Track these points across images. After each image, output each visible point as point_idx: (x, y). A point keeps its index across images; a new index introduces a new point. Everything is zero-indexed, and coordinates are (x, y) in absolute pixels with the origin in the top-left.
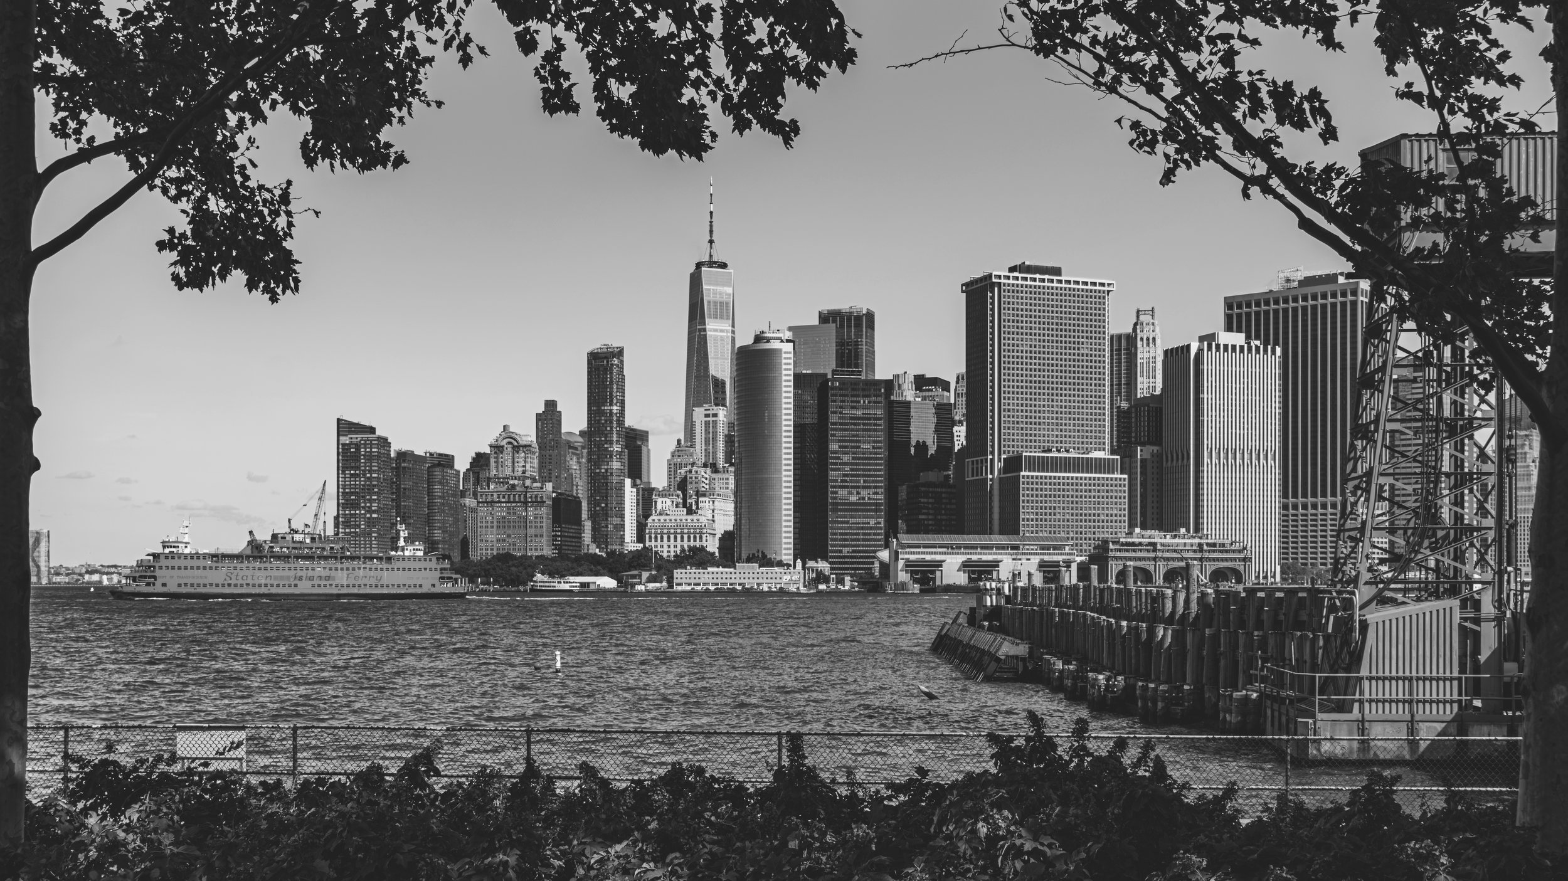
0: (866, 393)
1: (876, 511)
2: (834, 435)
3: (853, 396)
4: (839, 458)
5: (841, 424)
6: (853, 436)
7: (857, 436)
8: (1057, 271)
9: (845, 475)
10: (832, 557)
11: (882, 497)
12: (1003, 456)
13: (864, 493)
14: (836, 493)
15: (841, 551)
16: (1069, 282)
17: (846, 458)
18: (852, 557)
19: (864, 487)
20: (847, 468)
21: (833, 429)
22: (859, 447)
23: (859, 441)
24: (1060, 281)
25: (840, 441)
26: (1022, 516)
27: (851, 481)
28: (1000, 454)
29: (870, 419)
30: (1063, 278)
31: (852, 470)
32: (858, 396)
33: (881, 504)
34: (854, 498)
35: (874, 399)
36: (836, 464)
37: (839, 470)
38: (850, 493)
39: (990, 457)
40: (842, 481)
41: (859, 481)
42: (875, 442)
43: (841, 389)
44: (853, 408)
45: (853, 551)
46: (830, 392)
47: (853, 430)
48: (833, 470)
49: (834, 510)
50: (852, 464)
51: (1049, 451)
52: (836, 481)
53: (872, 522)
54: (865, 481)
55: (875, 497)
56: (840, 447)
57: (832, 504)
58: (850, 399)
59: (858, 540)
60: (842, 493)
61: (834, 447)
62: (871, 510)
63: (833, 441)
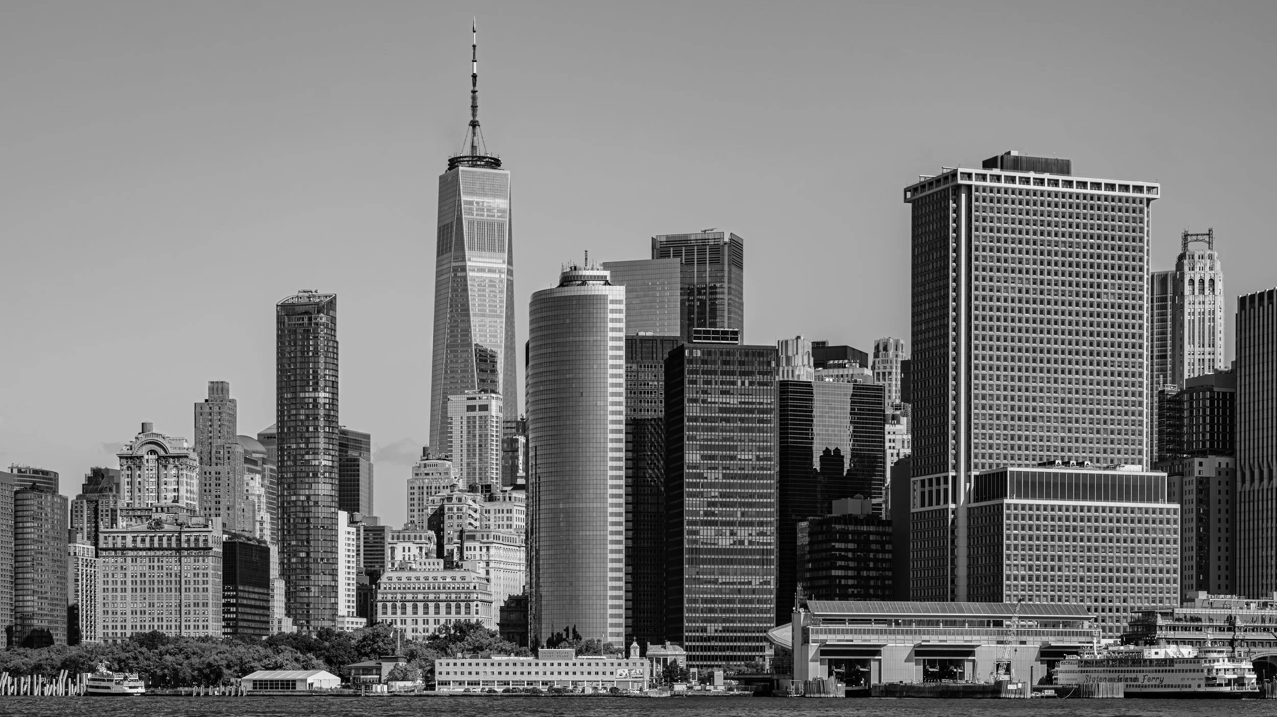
0: (746, 368)
1: (762, 562)
2: (692, 438)
3: (724, 373)
4: (700, 476)
5: (705, 420)
6: (725, 439)
7: (731, 439)
8: (1064, 167)
9: (710, 504)
10: (689, 639)
11: (772, 539)
12: (974, 473)
13: (743, 533)
14: (696, 533)
15: (704, 630)
16: (1083, 185)
17: (712, 476)
18: (722, 639)
19: (742, 524)
20: (715, 492)
21: (691, 429)
22: (733, 458)
23: (734, 448)
24: (1069, 184)
25: (702, 448)
26: (1006, 572)
27: (721, 514)
28: (968, 469)
29: (751, 411)
30: (1075, 179)
31: (722, 495)
32: (732, 373)
33: (769, 552)
34: (725, 542)
35: (758, 378)
36: (696, 485)
37: (701, 495)
38: (720, 534)
39: (952, 473)
40: (706, 514)
41: (733, 514)
42: (760, 449)
43: (704, 362)
44: (724, 392)
45: (725, 630)
46: (687, 367)
47: (723, 430)
48: (691, 495)
49: (691, 562)
50: (723, 486)
51: (1051, 463)
52: (697, 513)
53: (756, 581)
54: (743, 514)
55: (761, 539)
56: (703, 457)
57: (691, 551)
58: (720, 378)
59: (732, 611)
60: (706, 533)
61: (692, 457)
62: (755, 562)
63: (692, 448)
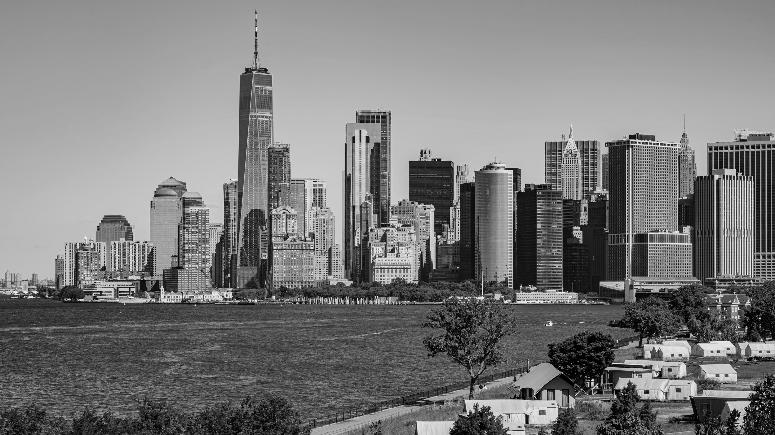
0: (554, 198)
1: (559, 260)
2: (539, 220)
3: (548, 199)
4: (541, 232)
5: (542, 214)
6: (548, 221)
7: (550, 221)
8: (652, 138)
9: (544, 241)
10: (538, 285)
11: (561, 253)
12: (634, 234)
13: (553, 251)
14: (540, 251)
15: (542, 282)
16: (659, 144)
17: (545, 232)
18: (548, 285)
19: (553, 248)
20: (545, 237)
21: (539, 217)
22: (550, 227)
23: (551, 223)
24: (654, 144)
25: (542, 223)
26: (648, 265)
27: (547, 245)
28: (632, 233)
29: (555, 212)
30: (656, 142)
31: (547, 238)
32: (550, 199)
33: (561, 257)
34: (548, 254)
35: (558, 201)
36: (540, 235)
37: (542, 238)
38: (547, 251)
39: (627, 234)
40: (543, 244)
41: (550, 245)
42: (558, 224)
43: (542, 196)
44: (548, 206)
45: (549, 281)
46: (538, 197)
47: (548, 218)
48: (539, 238)
49: (539, 260)
50: (548, 235)
51: (657, 231)
52: (540, 244)
53: (557, 266)
54: (554, 245)
55: (558, 252)
56: (542, 226)
57: (539, 256)
58: (546, 201)
59: (550, 275)
60: (543, 251)
61: (539, 226)
62: (557, 260)
63: (539, 223)
